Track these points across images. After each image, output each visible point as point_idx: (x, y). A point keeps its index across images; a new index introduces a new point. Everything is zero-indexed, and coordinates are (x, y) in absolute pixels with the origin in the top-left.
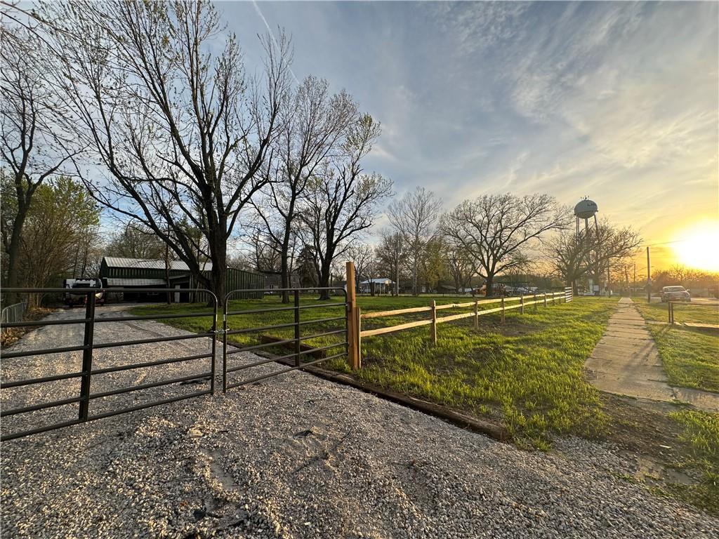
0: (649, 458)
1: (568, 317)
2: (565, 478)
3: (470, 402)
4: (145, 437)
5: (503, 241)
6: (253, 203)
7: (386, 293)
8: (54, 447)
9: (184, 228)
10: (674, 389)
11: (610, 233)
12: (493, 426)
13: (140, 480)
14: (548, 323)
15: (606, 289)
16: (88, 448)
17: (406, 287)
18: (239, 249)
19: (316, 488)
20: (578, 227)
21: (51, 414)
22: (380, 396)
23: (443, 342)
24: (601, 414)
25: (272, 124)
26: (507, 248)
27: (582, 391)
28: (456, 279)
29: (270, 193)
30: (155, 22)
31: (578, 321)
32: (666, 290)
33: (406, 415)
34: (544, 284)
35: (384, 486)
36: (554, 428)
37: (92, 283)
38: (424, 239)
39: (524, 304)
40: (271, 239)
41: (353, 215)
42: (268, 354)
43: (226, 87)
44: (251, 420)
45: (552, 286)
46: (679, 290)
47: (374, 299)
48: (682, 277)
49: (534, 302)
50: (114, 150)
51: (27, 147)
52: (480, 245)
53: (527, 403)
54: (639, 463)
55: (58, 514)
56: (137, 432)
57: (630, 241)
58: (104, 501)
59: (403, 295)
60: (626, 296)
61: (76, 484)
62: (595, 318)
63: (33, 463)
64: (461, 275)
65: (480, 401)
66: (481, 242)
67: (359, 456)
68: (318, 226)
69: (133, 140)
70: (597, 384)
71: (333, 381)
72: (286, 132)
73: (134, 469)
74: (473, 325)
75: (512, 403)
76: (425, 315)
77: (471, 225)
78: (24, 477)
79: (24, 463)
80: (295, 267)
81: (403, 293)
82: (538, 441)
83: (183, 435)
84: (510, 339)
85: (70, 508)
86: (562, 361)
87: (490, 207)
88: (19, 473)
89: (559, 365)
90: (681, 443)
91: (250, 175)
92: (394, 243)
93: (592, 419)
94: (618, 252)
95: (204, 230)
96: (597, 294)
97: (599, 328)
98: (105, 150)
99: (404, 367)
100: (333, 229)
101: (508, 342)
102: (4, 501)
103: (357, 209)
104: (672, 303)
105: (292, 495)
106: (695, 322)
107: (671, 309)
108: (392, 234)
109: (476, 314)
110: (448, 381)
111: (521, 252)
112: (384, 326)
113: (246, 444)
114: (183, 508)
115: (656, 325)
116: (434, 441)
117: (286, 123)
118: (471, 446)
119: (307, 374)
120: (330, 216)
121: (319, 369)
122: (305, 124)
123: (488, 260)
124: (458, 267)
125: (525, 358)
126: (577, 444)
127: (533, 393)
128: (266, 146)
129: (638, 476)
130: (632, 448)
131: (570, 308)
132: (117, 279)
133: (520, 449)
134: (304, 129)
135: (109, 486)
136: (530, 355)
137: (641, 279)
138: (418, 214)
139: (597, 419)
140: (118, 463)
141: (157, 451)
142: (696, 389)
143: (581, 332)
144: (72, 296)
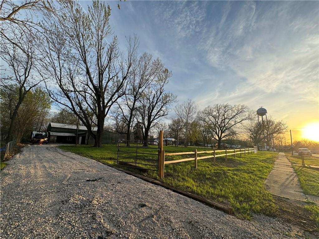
0: (297, 226)
1: (256, 160)
2: (259, 232)
3: (214, 196)
4: (73, 203)
5: (225, 124)
6: (117, 103)
7: (173, 145)
8: (35, 205)
9: (86, 112)
10: (306, 195)
11: (273, 123)
12: (226, 207)
13: (74, 222)
14: (247, 162)
15: (273, 148)
16: (49, 207)
17: (181, 143)
18: (109, 122)
19: (149, 230)
20: (258, 120)
21: (31, 191)
22: (174, 191)
23: (200, 168)
24: (273, 205)
25: (128, 71)
26: (227, 127)
27: (264, 194)
28: (204, 140)
29: (124, 99)
30: (86, 30)
31: (260, 162)
32: (300, 150)
33: (186, 200)
34: (244, 144)
35: (179, 231)
36: (253, 210)
37: (44, 134)
38: (190, 122)
39: (236, 153)
40: (123, 118)
41: (160, 110)
42: (122, 169)
43: (110, 55)
44: (119, 199)
45: (248, 145)
46: (306, 150)
47: (167, 148)
48: (307, 144)
49: (240, 152)
50: (62, 79)
51: (27, 75)
52: (215, 125)
53: (240, 198)
54: (292, 228)
55: (40, 234)
56: (70, 201)
57: (283, 127)
58: (59, 230)
59: (180, 146)
60: (282, 152)
61: (46, 222)
62: (268, 161)
63: (26, 212)
64: (206, 139)
65: (218, 196)
66: (216, 124)
67: (167, 217)
68: (144, 114)
69: (70, 74)
70: (271, 192)
71: (152, 184)
72: (134, 74)
73: (70, 217)
74: (213, 161)
75: (233, 198)
76: (191, 156)
77: (211, 116)
78: (23, 217)
79: (23, 212)
80: (132, 131)
81: (180, 145)
82: (246, 215)
83: (90, 203)
84: (230, 168)
85: (45, 232)
86: (254, 180)
87: (220, 109)
88: (21, 216)
89: (253, 182)
90: (311, 220)
91: (117, 91)
92: (177, 123)
93: (270, 207)
94: (277, 131)
95: (95, 113)
96: (268, 150)
97: (270, 166)
98: (58, 78)
99: (183, 179)
100: (151, 115)
101: (229, 170)
102: (16, 227)
103: (162, 107)
104: (303, 156)
105: (139, 232)
106: (315, 166)
107: (303, 159)
108: (176, 119)
109: (214, 156)
110: (203, 186)
111: (234, 130)
112: (173, 160)
113: (117, 209)
114: (93, 235)
115: (296, 166)
116: (200, 213)
117: (134, 71)
118: (216, 216)
119: (141, 180)
120: (150, 110)
121: (146, 178)
122: (142, 71)
123: (219, 132)
124: (205, 135)
125: (238, 178)
126: (264, 218)
127: (242, 194)
128: (125, 80)
129: (292, 234)
130: (289, 221)
131: (257, 156)
132: (55, 133)
133: (238, 218)
134: (141, 73)
135: (60, 224)
136: (240, 176)
137: (288, 144)
138: (188, 111)
139: (272, 207)
140: (63, 214)
141: (79, 209)
142: (316, 196)
143: (262, 167)
144: (35, 139)
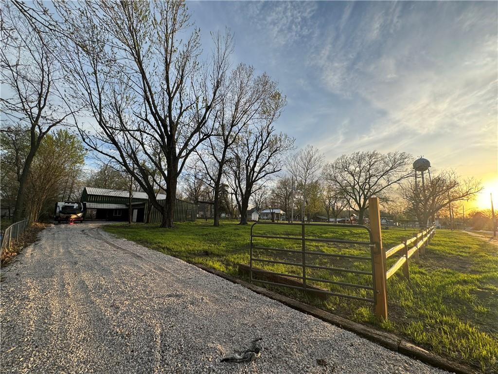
5: (371, 186)
6: (196, 151)
25: (215, 94)
41: (266, 163)
50: (103, 110)
51: (42, 106)
66: (354, 186)
77: (347, 173)
87: (361, 160)
98: (96, 109)
103: (269, 159)
123: (360, 199)
128: (210, 110)
132: (94, 204)
138: (307, 164)
144: (62, 215)
